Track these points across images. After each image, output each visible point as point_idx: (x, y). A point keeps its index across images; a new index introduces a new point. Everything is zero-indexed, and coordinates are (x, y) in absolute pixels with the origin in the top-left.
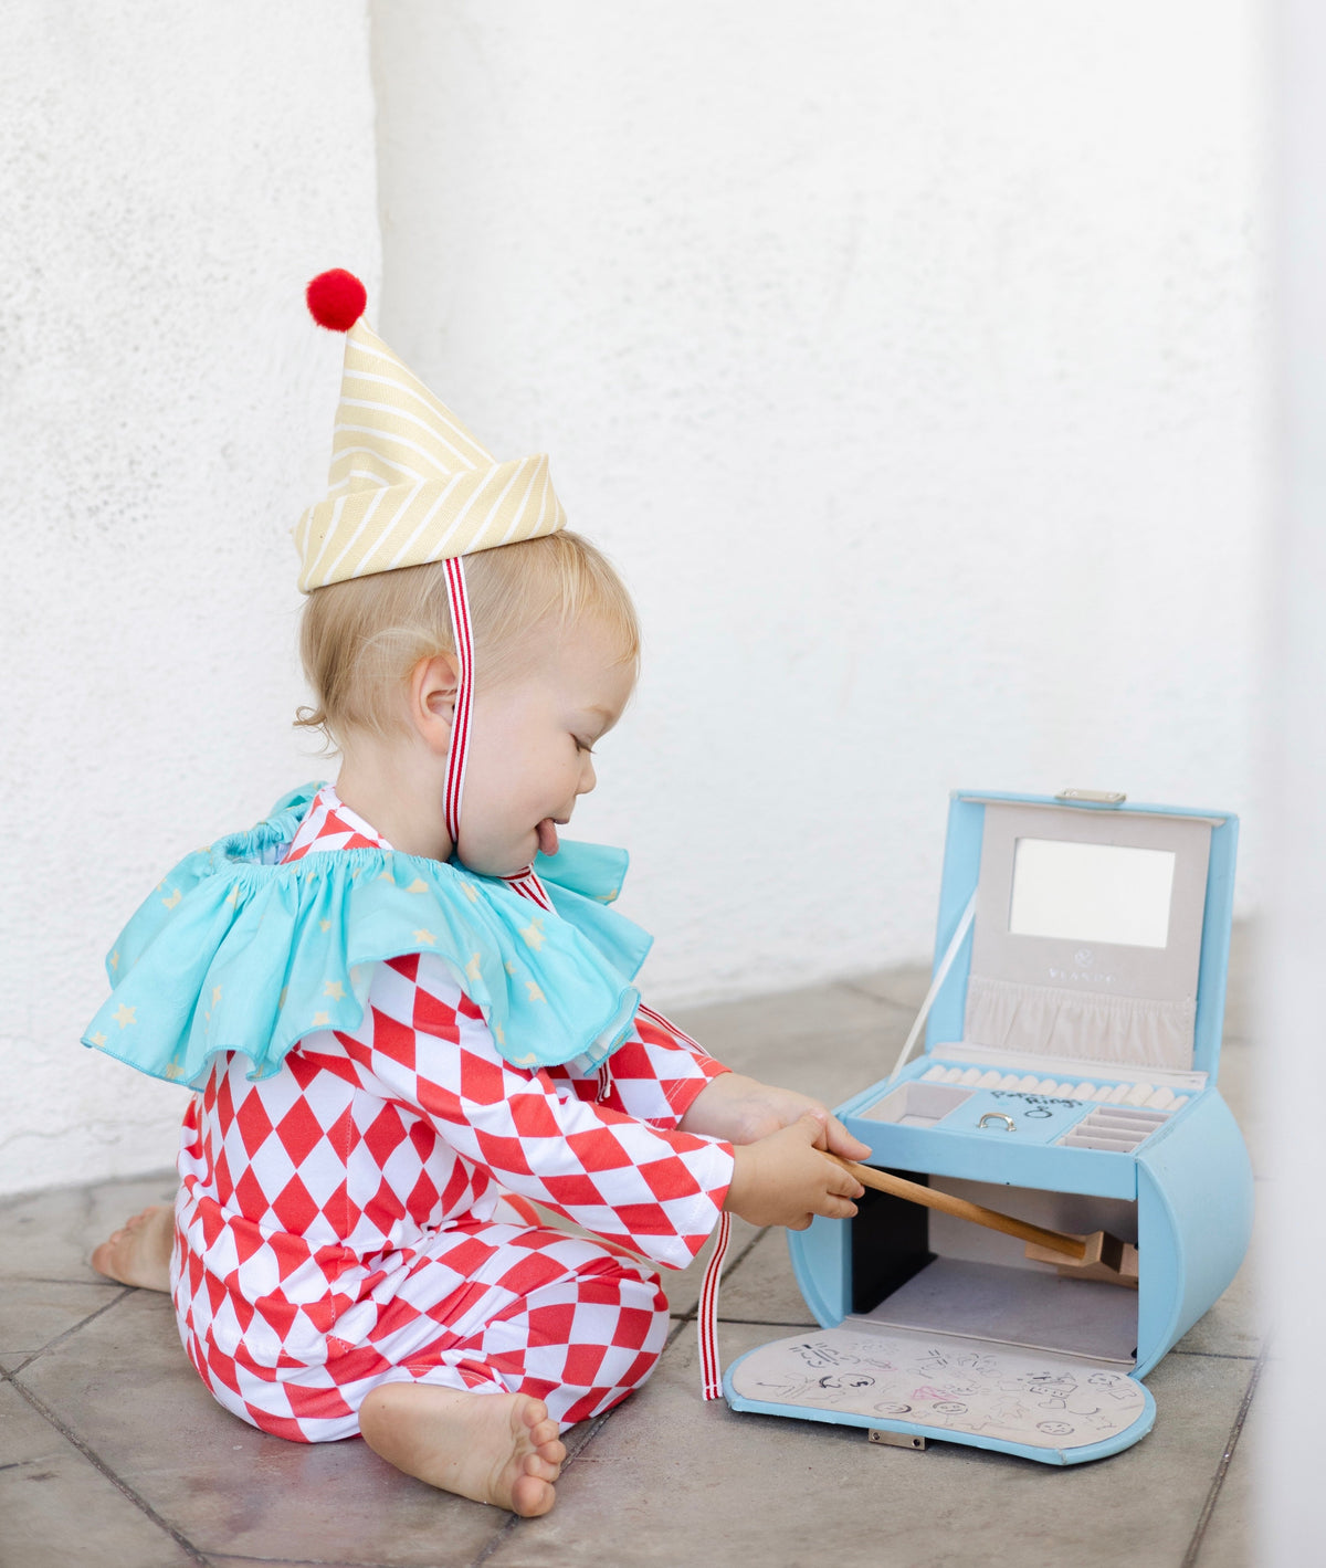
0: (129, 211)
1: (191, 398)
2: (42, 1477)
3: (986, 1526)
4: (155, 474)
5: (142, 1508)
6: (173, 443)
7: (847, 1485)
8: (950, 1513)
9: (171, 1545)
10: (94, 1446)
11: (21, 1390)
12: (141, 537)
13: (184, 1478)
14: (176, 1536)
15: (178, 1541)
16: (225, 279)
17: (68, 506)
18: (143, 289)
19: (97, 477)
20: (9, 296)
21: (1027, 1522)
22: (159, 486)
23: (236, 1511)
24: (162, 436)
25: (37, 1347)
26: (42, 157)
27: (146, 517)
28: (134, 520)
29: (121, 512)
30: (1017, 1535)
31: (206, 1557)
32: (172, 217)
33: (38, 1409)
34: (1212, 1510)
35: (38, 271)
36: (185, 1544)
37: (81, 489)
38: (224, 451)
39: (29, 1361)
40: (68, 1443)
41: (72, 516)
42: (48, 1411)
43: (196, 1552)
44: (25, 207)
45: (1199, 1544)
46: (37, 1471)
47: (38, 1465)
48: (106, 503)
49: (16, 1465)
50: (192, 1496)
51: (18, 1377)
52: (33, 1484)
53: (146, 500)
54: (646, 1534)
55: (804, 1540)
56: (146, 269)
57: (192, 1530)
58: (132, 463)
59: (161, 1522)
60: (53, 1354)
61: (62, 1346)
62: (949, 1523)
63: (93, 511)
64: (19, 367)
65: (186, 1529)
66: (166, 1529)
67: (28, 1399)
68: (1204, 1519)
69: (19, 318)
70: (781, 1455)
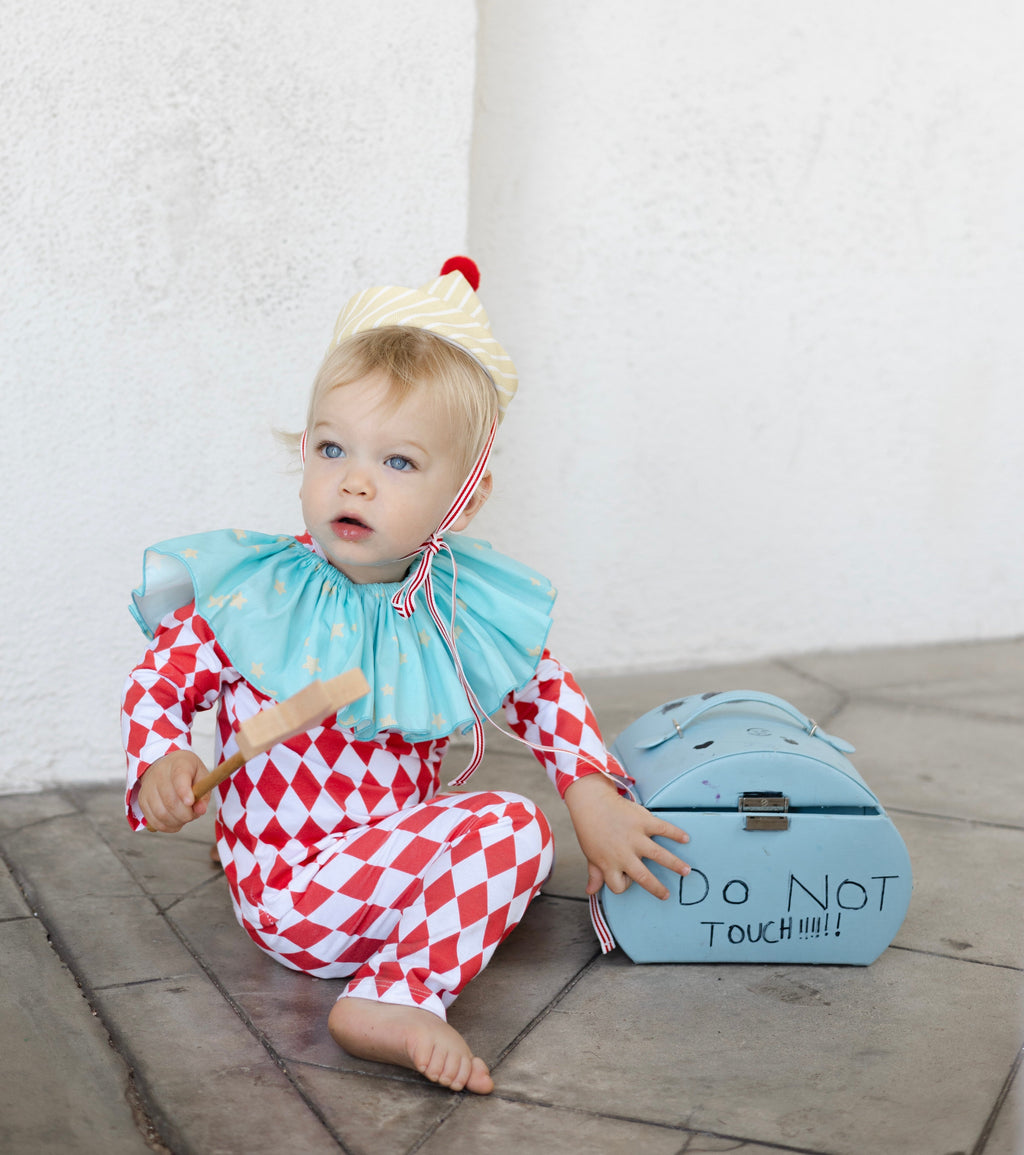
0: (296, 88)
1: (334, 224)
2: (177, 990)
3: (842, 1089)
4: (305, 278)
5: (243, 1020)
6: (319, 256)
7: (745, 1048)
8: (817, 1075)
9: (260, 1050)
10: (215, 970)
11: (169, 923)
12: (293, 322)
13: (276, 1000)
14: (265, 1044)
15: (265, 1047)
16: (363, 141)
17: (242, 297)
18: (304, 145)
19: (264, 277)
20: (209, 145)
21: (872, 1088)
22: (308, 286)
23: (309, 1029)
24: (312, 251)
25: (184, 891)
26: (236, 47)
27: (297, 307)
28: (289, 309)
29: (280, 303)
30: (864, 1098)
31: (285, 1061)
32: (326, 94)
33: (180, 938)
34: (1008, 1091)
35: (229, 128)
36: (270, 1050)
37: (253, 285)
38: (355, 263)
39: (178, 901)
40: (197, 966)
41: (245, 304)
42: (187, 940)
43: (279, 1057)
44: (222, 82)
45: (996, 1116)
46: (174, 986)
47: (175, 981)
48: (269, 296)
49: (160, 979)
50: (280, 1014)
51: (169, 913)
52: (170, 995)
53: (298, 295)
54: (597, 1072)
55: (708, 1087)
56: (306, 131)
57: (277, 1040)
58: (289, 268)
59: (255, 1033)
60: (194, 897)
61: (201, 893)
62: (816, 1084)
63: (259, 301)
64: (212, 197)
65: (272, 1039)
66: (258, 1037)
67: (173, 930)
68: (1002, 1097)
69: (214, 161)
70: (699, 1020)
